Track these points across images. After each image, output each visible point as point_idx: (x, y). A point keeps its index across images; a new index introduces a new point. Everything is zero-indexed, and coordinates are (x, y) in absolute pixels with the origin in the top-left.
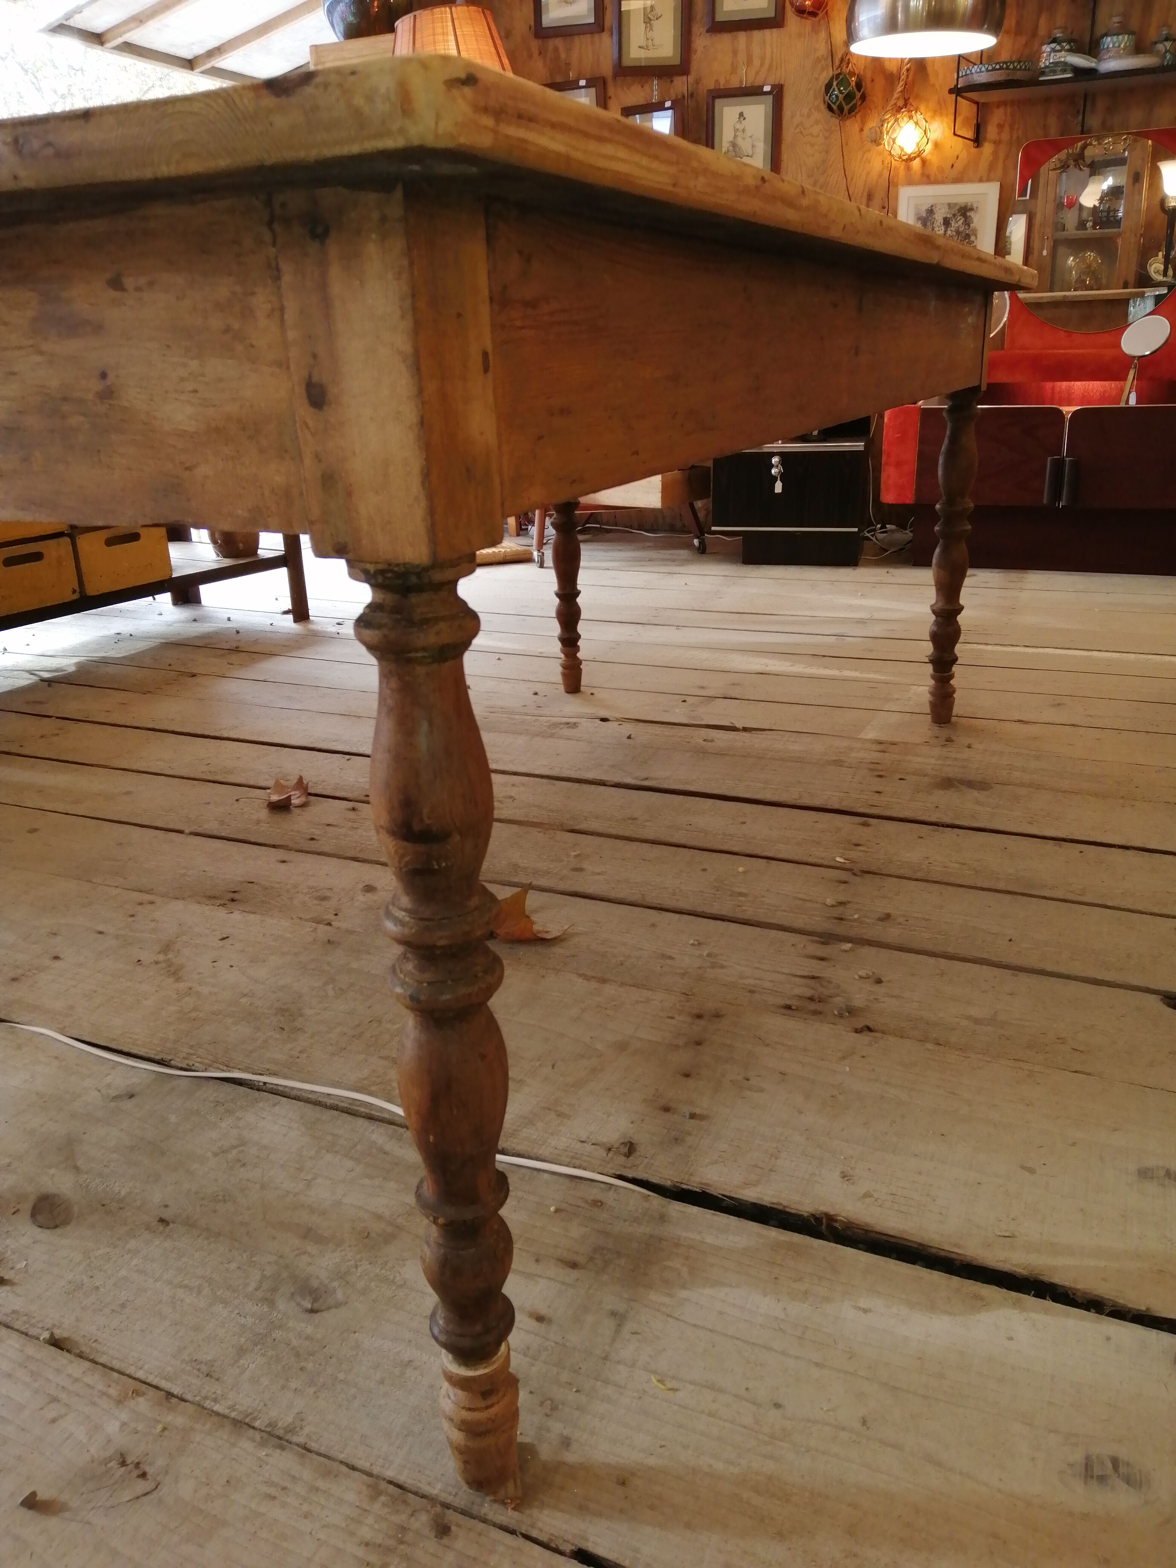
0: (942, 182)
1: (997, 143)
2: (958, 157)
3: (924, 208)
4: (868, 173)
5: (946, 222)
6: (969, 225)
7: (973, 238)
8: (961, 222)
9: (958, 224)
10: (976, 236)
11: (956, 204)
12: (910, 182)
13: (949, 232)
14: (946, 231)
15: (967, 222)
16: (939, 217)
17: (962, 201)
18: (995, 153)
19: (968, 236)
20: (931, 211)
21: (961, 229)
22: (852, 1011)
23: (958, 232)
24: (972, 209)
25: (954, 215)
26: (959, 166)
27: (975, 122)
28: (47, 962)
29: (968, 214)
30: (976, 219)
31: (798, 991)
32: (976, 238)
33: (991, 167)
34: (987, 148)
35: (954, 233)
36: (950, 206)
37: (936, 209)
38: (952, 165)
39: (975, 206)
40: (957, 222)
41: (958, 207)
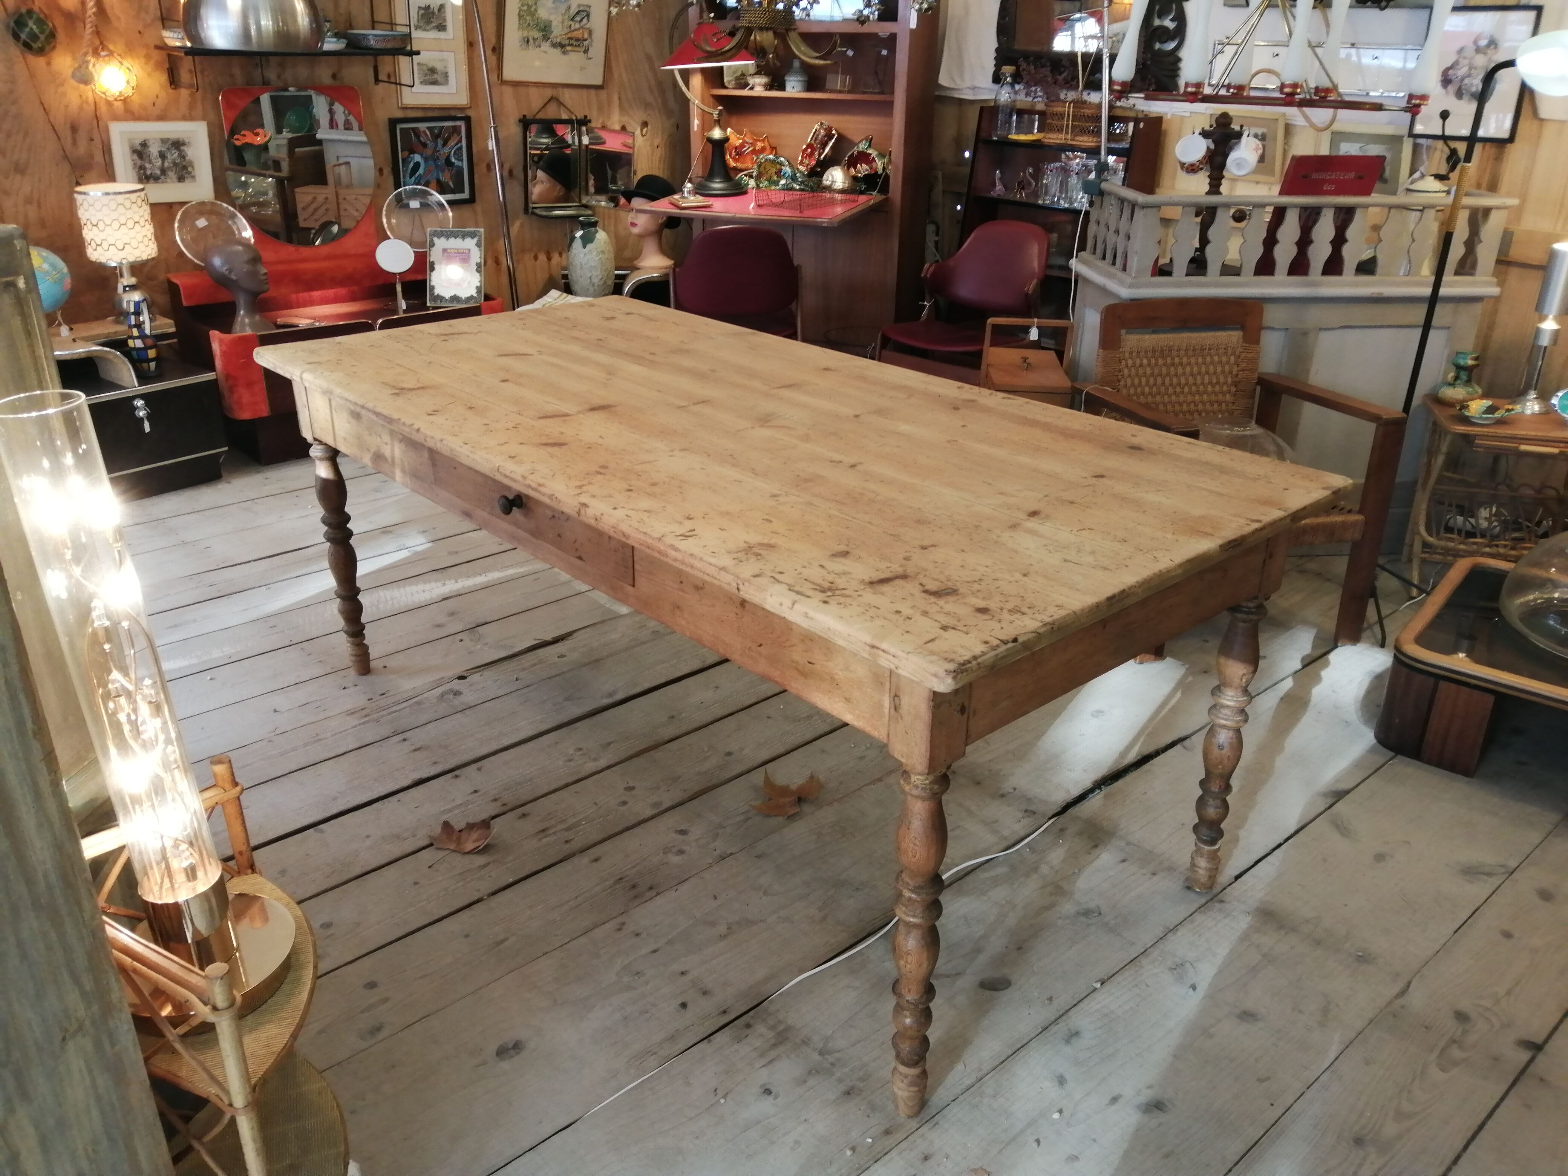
0: (147, 119)
1: (192, 86)
2: (157, 96)
3: (137, 142)
4: (67, 107)
5: (162, 156)
6: (184, 158)
7: (190, 169)
8: (176, 154)
9: (173, 156)
10: (193, 167)
11: (168, 139)
12: (116, 118)
13: (166, 164)
14: (163, 163)
15: (183, 156)
16: (154, 150)
17: (173, 136)
18: (192, 95)
19: (185, 168)
20: (144, 144)
21: (178, 161)
23: (175, 164)
24: (184, 144)
25: (168, 148)
26: (161, 103)
27: (167, 66)
29: (182, 148)
30: (190, 152)
32: (194, 170)
33: (192, 106)
34: (185, 91)
35: (171, 165)
36: (164, 141)
37: (150, 143)
38: (154, 104)
39: (186, 141)
40: (172, 155)
41: (170, 142)
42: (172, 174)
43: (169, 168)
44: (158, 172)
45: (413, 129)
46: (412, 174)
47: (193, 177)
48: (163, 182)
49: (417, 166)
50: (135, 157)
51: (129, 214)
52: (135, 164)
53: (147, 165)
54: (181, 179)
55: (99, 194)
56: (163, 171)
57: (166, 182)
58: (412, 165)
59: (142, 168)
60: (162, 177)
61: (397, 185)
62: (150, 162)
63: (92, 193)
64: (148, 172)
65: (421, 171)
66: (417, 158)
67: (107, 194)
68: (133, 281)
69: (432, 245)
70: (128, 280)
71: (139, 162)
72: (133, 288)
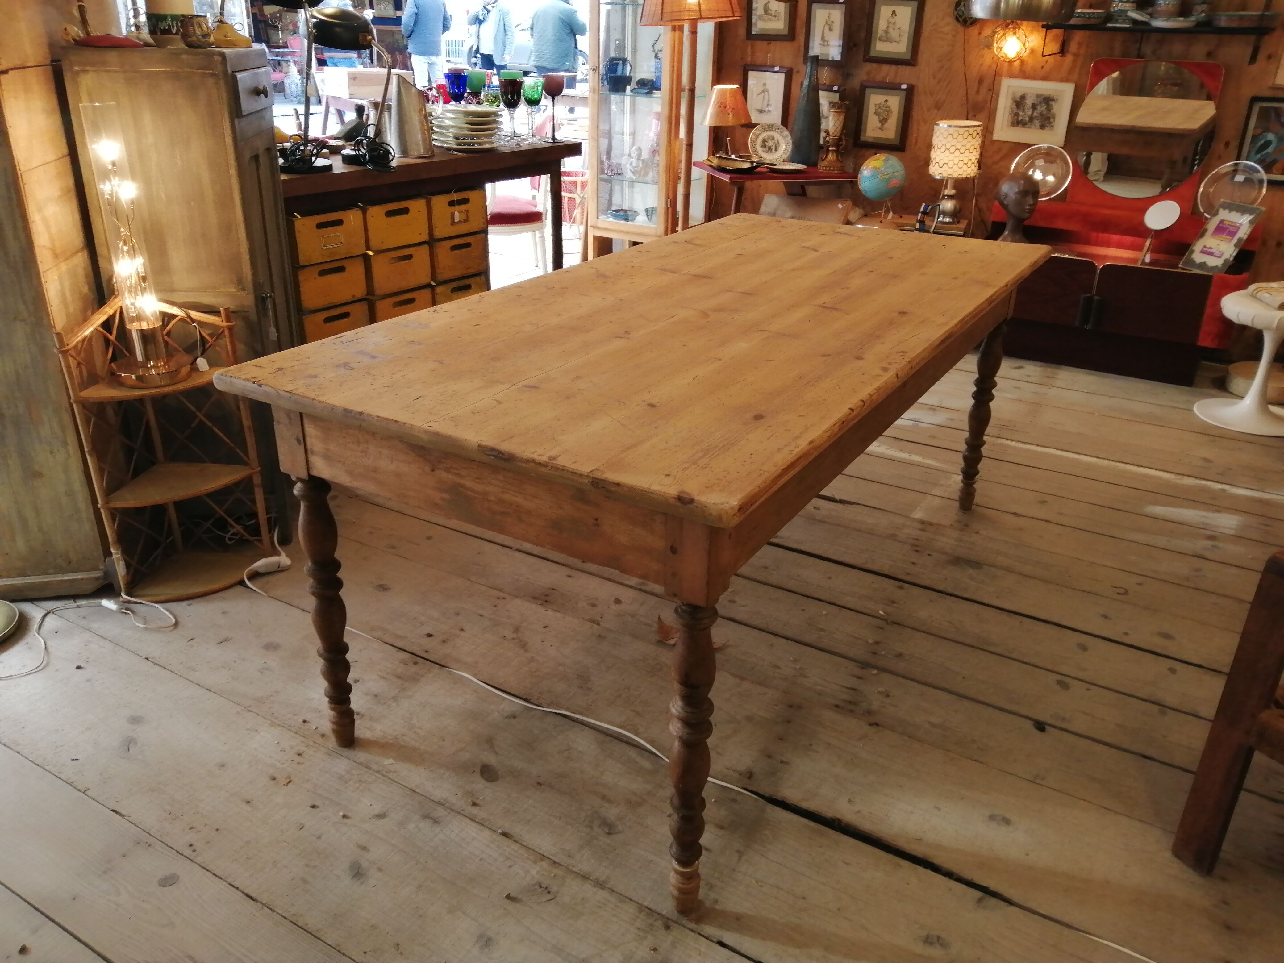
0: (1033, 78)
1: (1076, 55)
2: (1047, 61)
3: (1019, 94)
4: (982, 65)
5: (1034, 107)
6: (1050, 111)
7: (1052, 120)
8: (1045, 107)
10: (1054, 118)
11: (1042, 95)
12: (1012, 76)
13: (1035, 114)
14: (1033, 113)
15: (1049, 108)
16: (1029, 102)
17: (1046, 93)
18: (1074, 62)
19: (1048, 118)
20: (1023, 97)
21: (1044, 113)
22: (869, 712)
23: (1042, 115)
24: (1053, 100)
25: (1040, 102)
26: (1046, 68)
27: (1062, 38)
28: (458, 632)
29: (1050, 103)
30: (1055, 107)
31: (845, 697)
32: (1054, 121)
33: (1070, 72)
34: (1069, 58)
35: (1039, 115)
36: (1038, 96)
37: (1027, 97)
38: (1043, 67)
39: (1055, 98)
40: (1041, 107)
41: (1043, 97)
42: (1037, 123)
43: (1036, 117)
44: (1027, 119)
45: (1275, 109)
46: (1258, 152)
47: (1053, 126)
48: (1028, 128)
49: (1267, 144)
50: (1014, 106)
51: (954, 142)
52: (1012, 111)
53: (1021, 113)
54: (1042, 127)
55: (946, 126)
56: (1031, 119)
57: (1031, 128)
58: (1262, 142)
59: (1017, 115)
60: (1029, 124)
61: (1238, 158)
62: (1023, 111)
63: (941, 125)
64: (1020, 118)
65: (1270, 150)
66: (1270, 136)
67: (950, 126)
68: (953, 192)
69: (1216, 214)
70: (949, 191)
71: (1015, 110)
72: (951, 197)
